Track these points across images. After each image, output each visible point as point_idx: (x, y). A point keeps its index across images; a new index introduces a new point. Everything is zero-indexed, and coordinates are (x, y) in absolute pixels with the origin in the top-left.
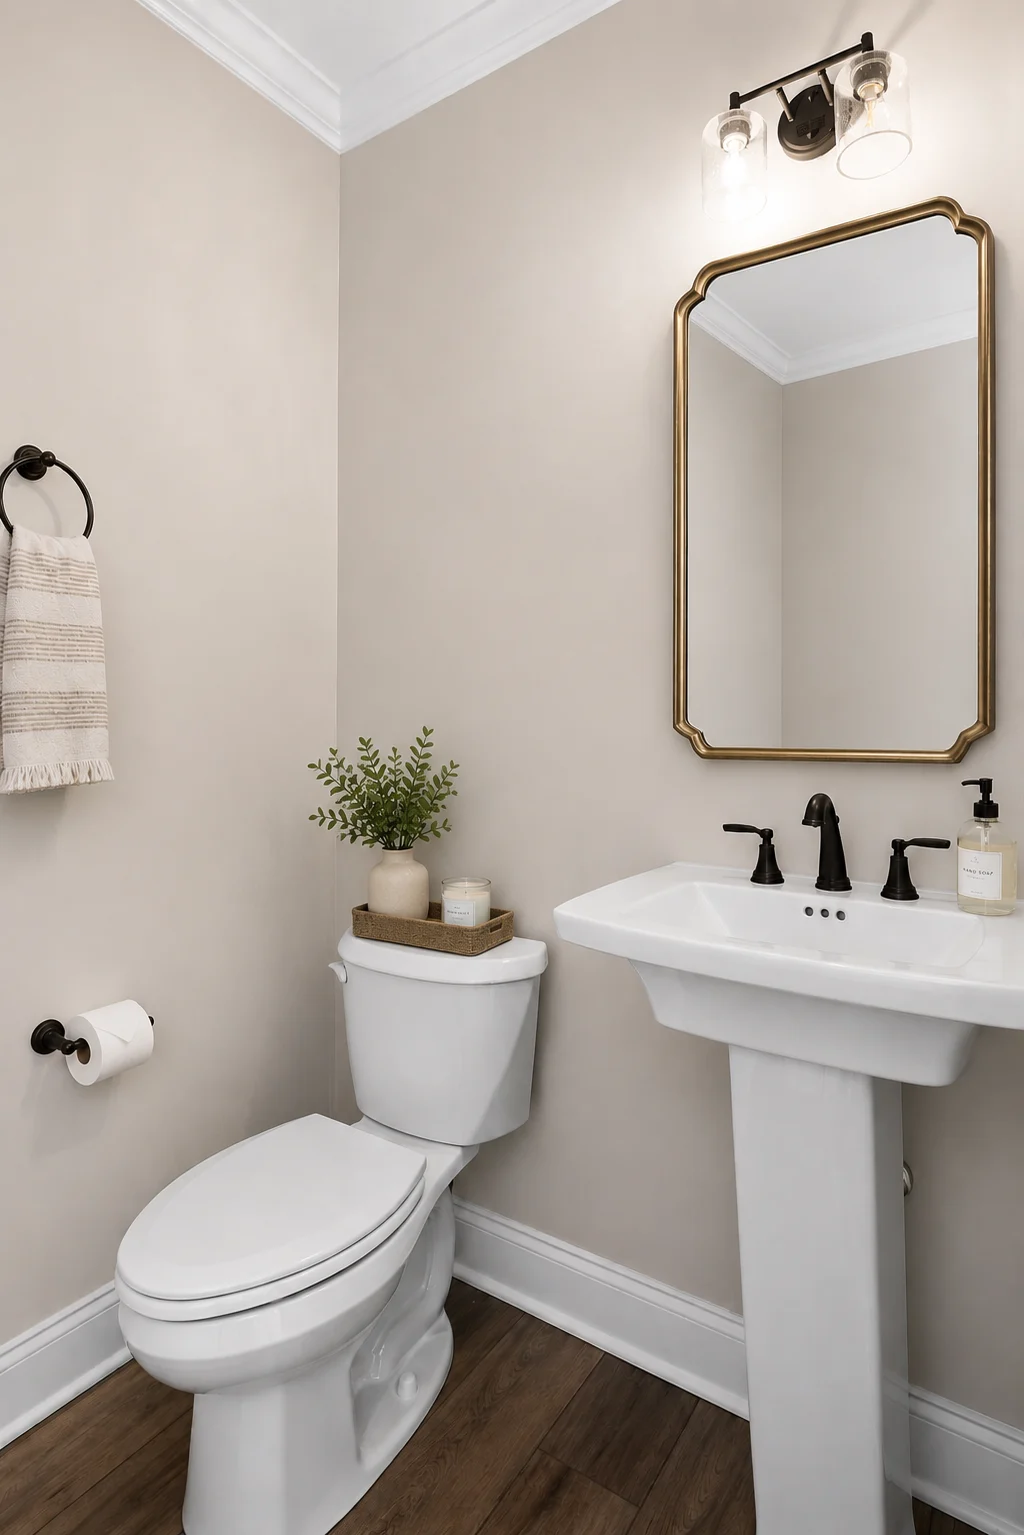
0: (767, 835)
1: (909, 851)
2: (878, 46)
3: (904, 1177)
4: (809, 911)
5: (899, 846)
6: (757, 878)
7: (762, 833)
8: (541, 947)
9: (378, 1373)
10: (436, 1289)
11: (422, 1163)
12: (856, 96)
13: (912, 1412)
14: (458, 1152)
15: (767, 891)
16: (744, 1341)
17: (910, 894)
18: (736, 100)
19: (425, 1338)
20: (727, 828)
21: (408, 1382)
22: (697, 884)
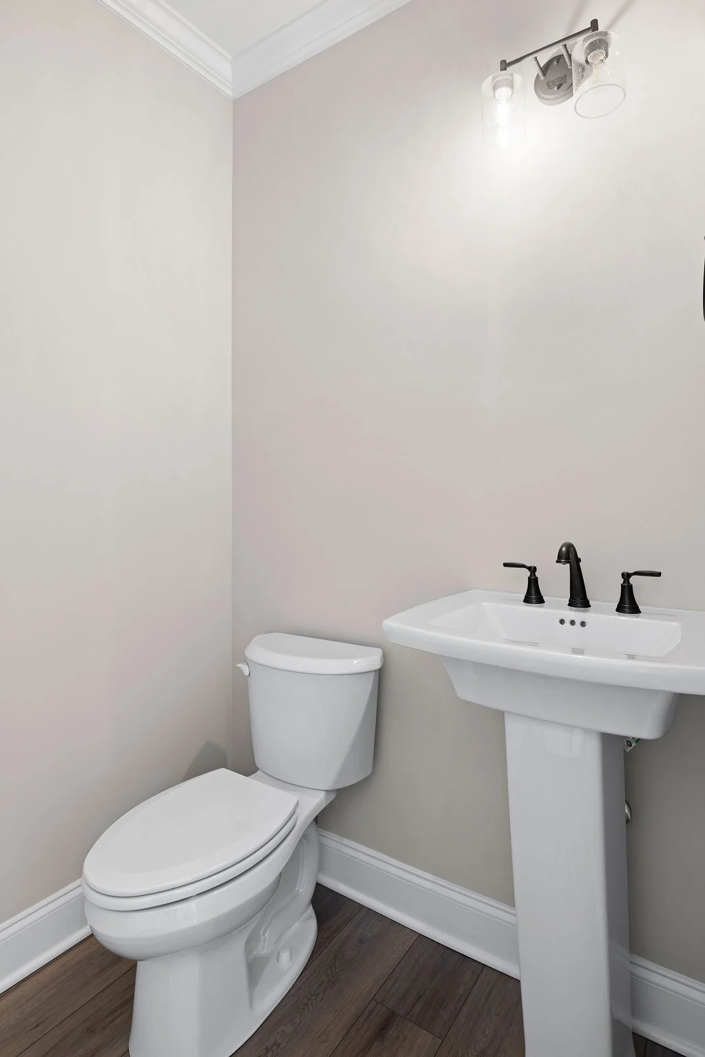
0: (533, 570)
1: (633, 580)
2: (601, 28)
3: (626, 811)
4: (562, 622)
5: (626, 576)
6: (527, 600)
7: (529, 568)
8: (379, 652)
9: (263, 949)
10: (305, 890)
11: (295, 802)
12: (587, 62)
13: (631, 974)
14: (322, 795)
15: (533, 609)
16: (516, 926)
17: (635, 610)
18: (505, 65)
19: (296, 925)
20: (506, 565)
21: (285, 956)
22: (484, 604)
